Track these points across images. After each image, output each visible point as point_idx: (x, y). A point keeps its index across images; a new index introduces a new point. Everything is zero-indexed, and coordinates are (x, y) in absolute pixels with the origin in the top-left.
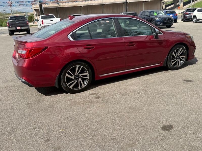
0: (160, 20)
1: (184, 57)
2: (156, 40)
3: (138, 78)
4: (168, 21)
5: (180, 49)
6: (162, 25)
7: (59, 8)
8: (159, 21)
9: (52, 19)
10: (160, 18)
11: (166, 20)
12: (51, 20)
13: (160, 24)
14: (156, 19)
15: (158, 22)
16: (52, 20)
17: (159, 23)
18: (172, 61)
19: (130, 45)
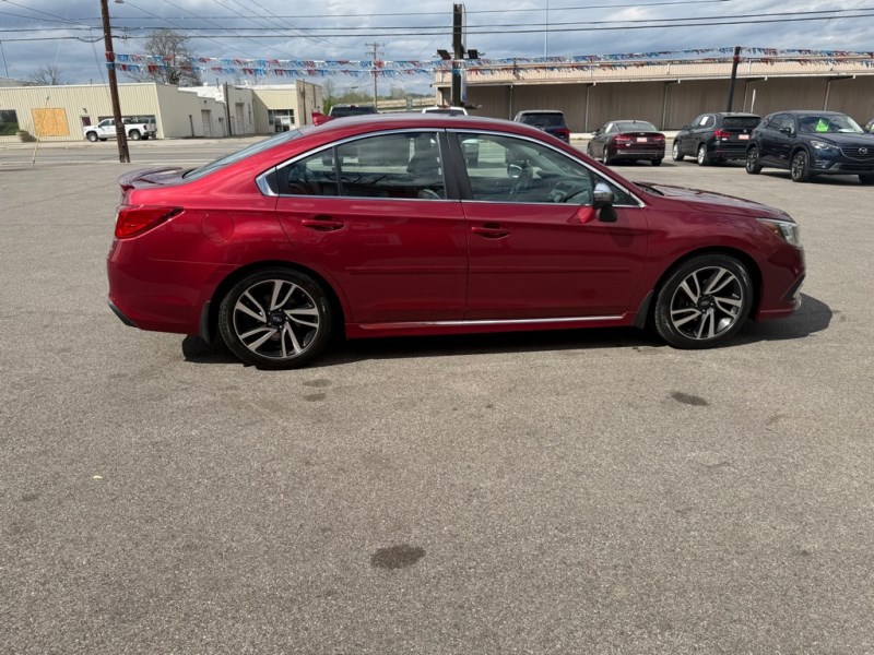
0: (831, 150)
1: (739, 303)
2: (602, 224)
3: (516, 354)
4: (864, 156)
5: (718, 271)
6: (837, 170)
7: (514, 86)
8: (829, 154)
10: (834, 143)
11: (857, 154)
13: (829, 166)
14: (817, 147)
15: (823, 158)
17: (827, 162)
18: (672, 313)
19: (487, 235)
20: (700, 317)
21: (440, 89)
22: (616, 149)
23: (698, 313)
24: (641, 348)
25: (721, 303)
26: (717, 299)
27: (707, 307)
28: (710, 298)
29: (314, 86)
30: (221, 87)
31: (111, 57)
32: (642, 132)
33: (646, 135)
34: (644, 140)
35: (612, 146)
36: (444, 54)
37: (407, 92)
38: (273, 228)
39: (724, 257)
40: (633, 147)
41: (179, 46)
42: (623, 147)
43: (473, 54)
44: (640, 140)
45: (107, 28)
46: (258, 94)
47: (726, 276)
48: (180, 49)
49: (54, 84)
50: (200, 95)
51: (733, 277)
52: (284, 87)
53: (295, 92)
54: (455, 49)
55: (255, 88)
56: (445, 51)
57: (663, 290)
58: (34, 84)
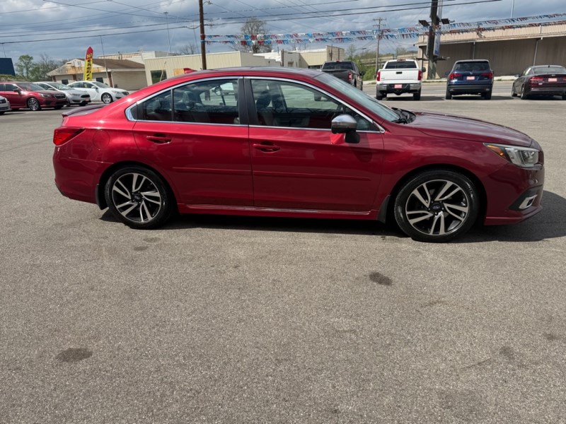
1: (465, 210)
2: (348, 145)
5: (445, 183)
7: (476, 43)
9: (399, 70)
12: (398, 73)
16: (401, 73)
18: (408, 213)
19: (264, 149)
20: (432, 218)
21: (420, 47)
22: (530, 88)
23: (430, 215)
24: (387, 237)
25: (449, 208)
26: (446, 205)
27: (438, 211)
28: (441, 204)
29: (339, 49)
30: (280, 52)
31: (203, 37)
32: (553, 75)
33: (557, 76)
34: (555, 80)
35: (528, 85)
36: (424, 23)
37: (408, 50)
38: (129, 140)
39: (450, 173)
40: (544, 85)
41: (261, 28)
42: (536, 86)
43: (446, 21)
44: (550, 80)
45: (202, 20)
46: (303, 55)
47: (452, 188)
48: (261, 30)
49: (192, 54)
50: (266, 58)
51: (459, 188)
52: (320, 50)
53: (326, 53)
54: (432, 19)
55: (302, 52)
56: (425, 21)
57: (399, 195)
58: (178, 55)
